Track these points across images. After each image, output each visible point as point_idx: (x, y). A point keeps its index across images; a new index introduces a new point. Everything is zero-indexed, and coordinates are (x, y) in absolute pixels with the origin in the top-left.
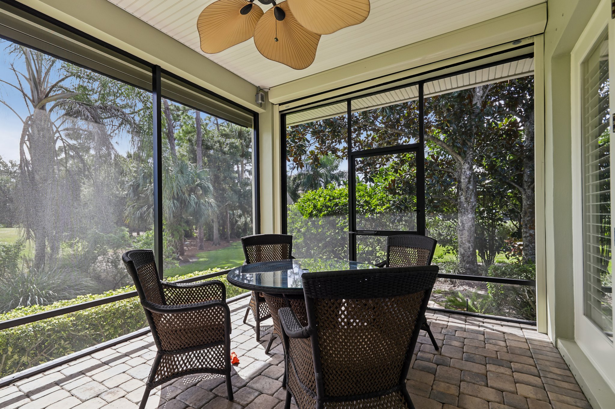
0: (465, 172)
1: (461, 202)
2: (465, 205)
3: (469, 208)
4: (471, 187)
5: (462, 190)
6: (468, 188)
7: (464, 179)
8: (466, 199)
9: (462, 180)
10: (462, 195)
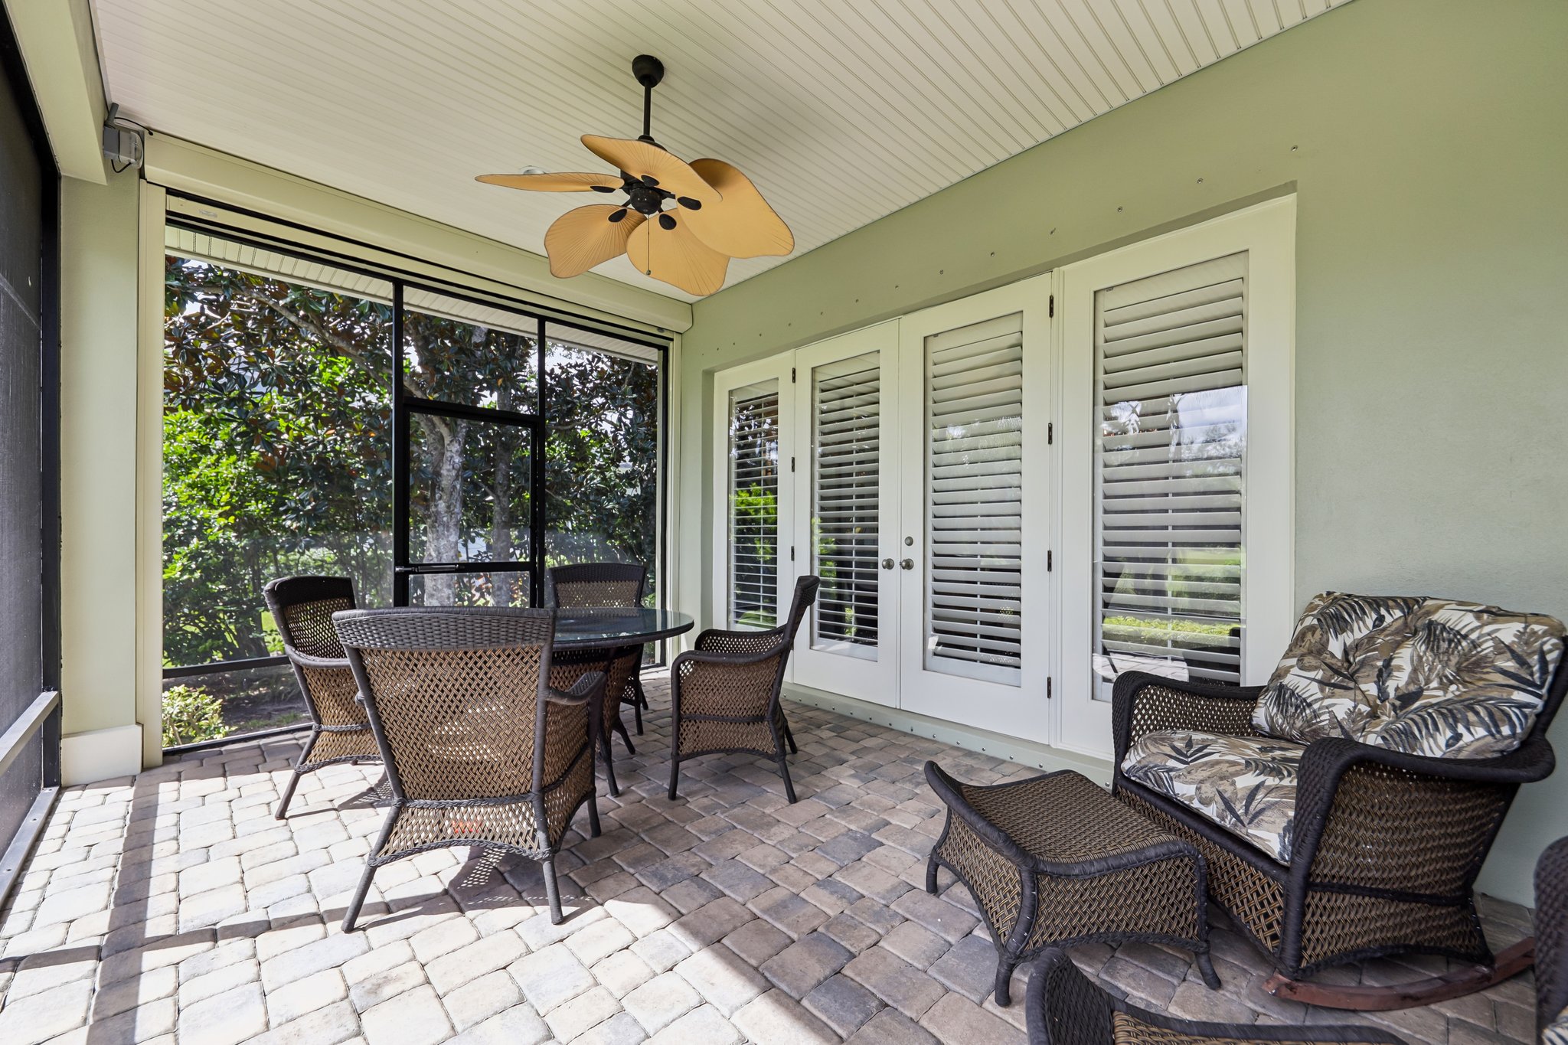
0: (452, 457)
1: (438, 513)
2: (445, 519)
3: (452, 524)
4: (458, 486)
5: (442, 490)
6: (454, 487)
7: (449, 470)
8: (448, 507)
9: (444, 472)
10: (440, 498)
